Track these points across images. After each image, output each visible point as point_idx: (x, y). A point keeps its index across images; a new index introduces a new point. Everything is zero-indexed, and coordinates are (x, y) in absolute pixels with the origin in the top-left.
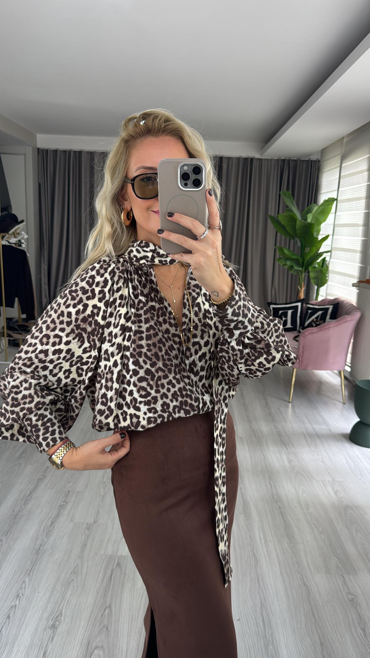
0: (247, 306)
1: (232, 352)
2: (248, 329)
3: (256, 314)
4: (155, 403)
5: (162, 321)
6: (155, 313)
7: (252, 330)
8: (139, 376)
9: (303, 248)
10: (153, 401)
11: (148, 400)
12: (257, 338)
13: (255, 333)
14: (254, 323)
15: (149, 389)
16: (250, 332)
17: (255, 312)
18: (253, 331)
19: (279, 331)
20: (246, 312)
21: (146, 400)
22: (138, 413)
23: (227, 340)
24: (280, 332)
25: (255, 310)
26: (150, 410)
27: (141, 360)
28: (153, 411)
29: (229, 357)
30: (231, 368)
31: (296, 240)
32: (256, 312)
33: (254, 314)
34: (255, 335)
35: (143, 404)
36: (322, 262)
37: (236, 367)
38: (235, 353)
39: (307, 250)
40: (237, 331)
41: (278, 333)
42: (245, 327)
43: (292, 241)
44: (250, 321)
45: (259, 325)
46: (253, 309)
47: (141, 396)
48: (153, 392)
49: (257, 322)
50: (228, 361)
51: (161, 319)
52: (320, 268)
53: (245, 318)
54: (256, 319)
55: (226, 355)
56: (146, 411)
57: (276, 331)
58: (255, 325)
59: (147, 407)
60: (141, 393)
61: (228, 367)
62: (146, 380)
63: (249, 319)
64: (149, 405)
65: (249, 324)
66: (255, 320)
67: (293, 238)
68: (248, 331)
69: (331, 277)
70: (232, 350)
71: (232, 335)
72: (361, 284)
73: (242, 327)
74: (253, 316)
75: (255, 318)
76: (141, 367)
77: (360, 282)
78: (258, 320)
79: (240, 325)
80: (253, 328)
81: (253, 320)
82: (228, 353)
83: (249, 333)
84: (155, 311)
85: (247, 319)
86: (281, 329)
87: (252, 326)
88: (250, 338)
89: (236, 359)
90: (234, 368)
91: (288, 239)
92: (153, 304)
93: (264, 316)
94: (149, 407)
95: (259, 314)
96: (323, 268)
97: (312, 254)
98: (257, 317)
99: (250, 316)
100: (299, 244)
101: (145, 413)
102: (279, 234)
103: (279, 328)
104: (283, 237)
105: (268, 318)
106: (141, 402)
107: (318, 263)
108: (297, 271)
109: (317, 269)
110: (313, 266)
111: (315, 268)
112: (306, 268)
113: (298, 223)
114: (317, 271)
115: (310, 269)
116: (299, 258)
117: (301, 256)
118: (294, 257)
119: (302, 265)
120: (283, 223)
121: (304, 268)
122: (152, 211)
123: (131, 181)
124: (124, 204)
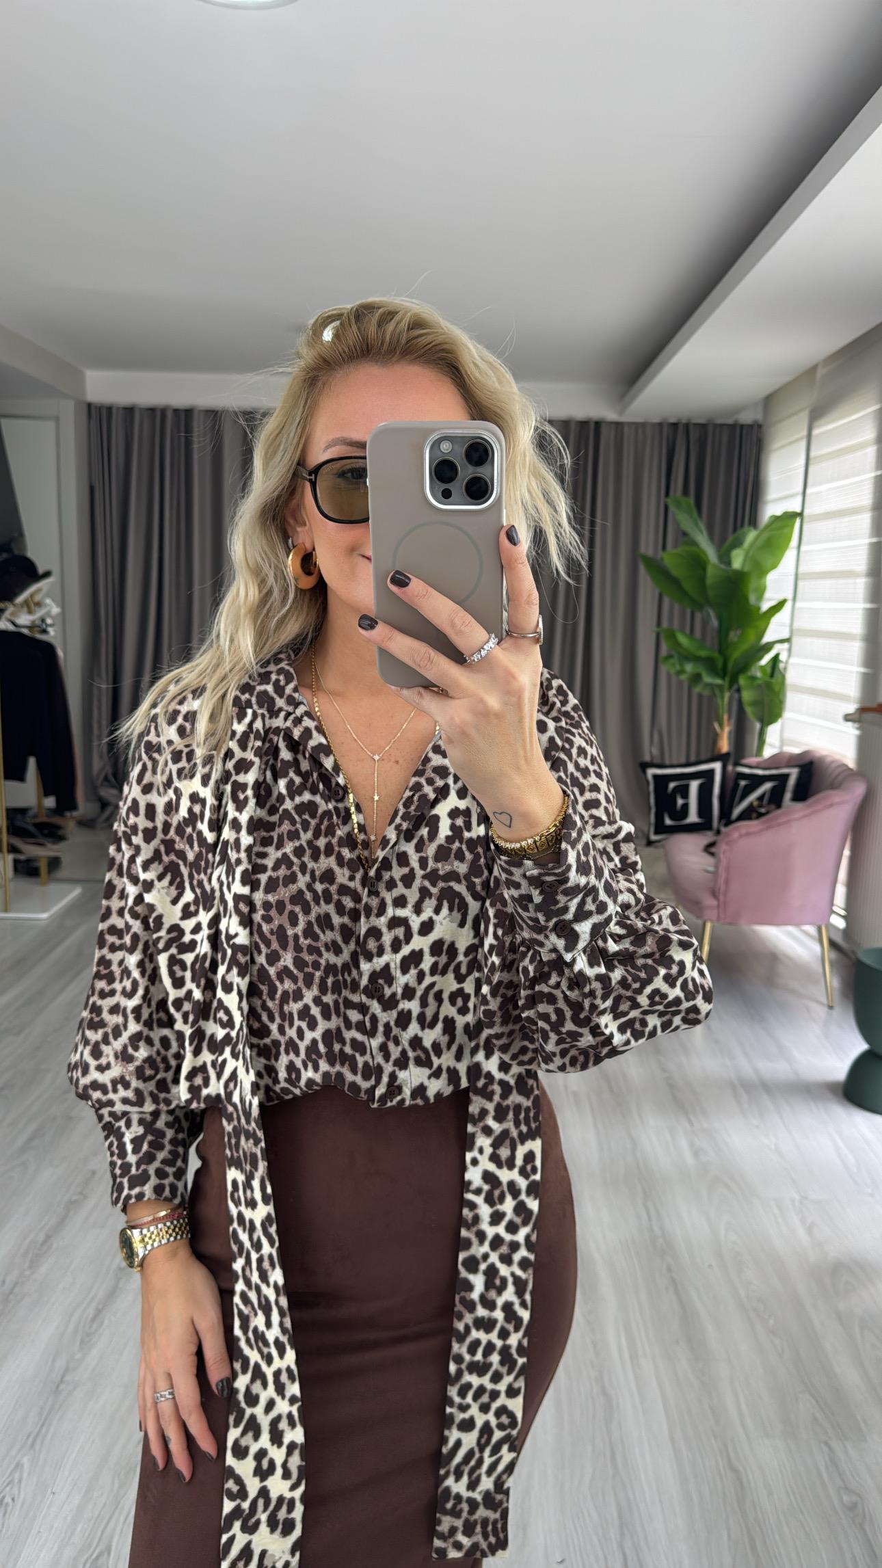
2: (609, 913)
6: (311, 823)
9: (723, 632)
16: (615, 919)
31: (708, 614)
36: (771, 664)
39: (733, 636)
40: (583, 924)
43: (698, 616)
52: (767, 679)
67: (701, 607)
68: (611, 918)
69: (793, 701)
72: (869, 716)
73: (594, 907)
77: (863, 710)
79: (589, 904)
83: (613, 922)
84: (314, 816)
88: (618, 935)
91: (688, 612)
96: (773, 680)
97: (745, 647)
100: (715, 623)
102: (666, 600)
104: (677, 607)
107: (762, 667)
108: (712, 686)
109: (759, 682)
110: (749, 674)
111: (754, 678)
112: (734, 681)
113: (710, 571)
114: (759, 686)
115: (742, 681)
116: (716, 655)
117: (721, 651)
118: (703, 653)
119: (723, 673)
120: (676, 572)
121: (727, 679)
122: (364, 556)
123: (310, 474)
124: (297, 532)
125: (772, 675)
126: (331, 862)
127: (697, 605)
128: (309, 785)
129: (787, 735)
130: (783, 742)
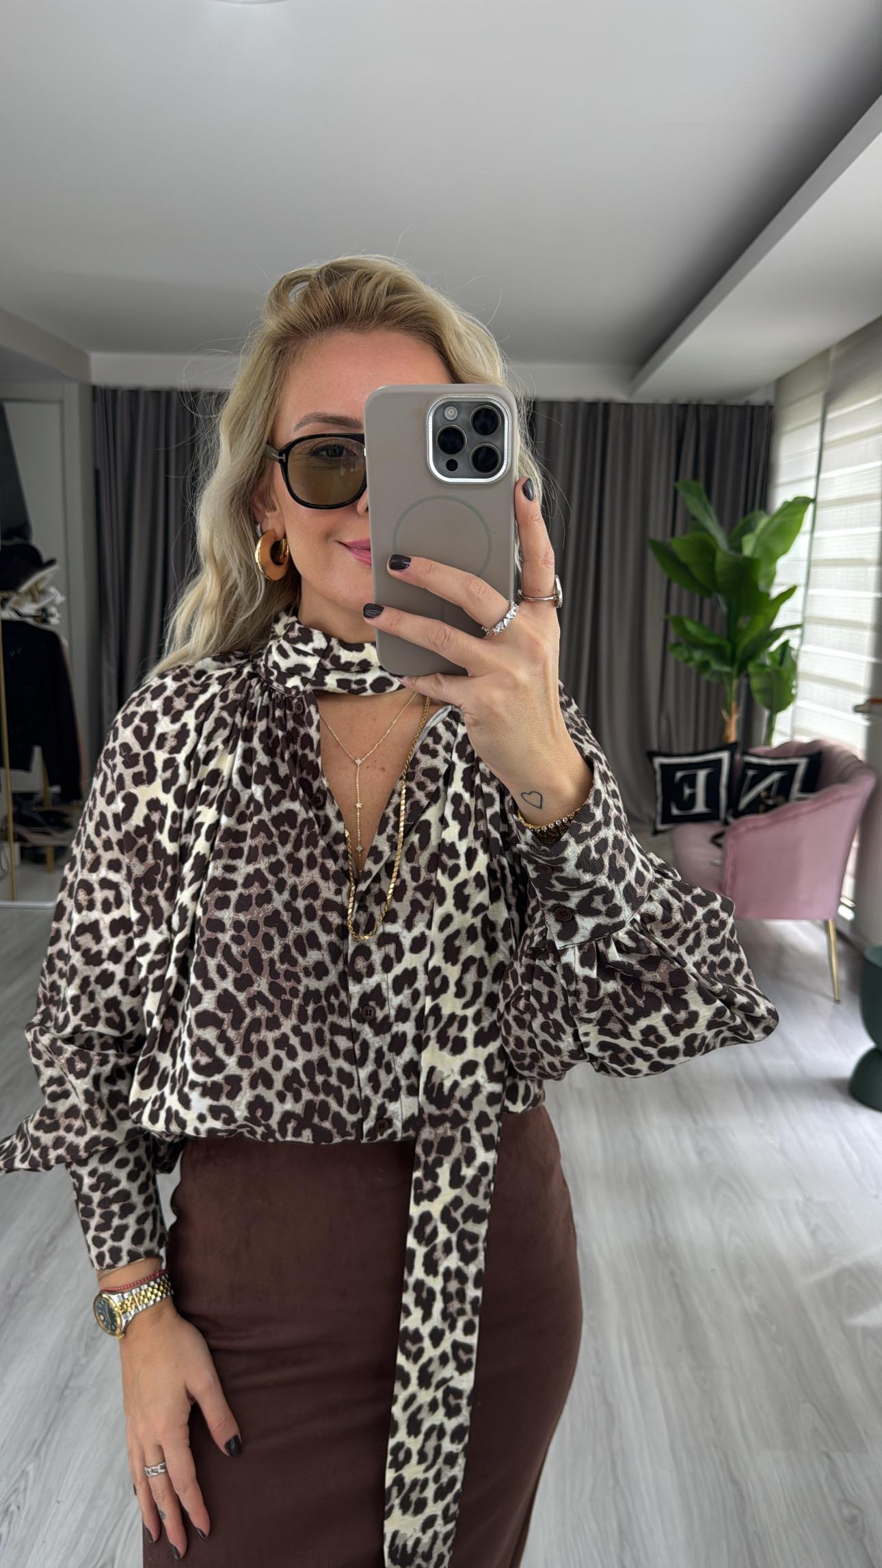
0: (625, 847)
1: (563, 981)
2: (621, 918)
3: (650, 876)
4: (232, 1096)
5: (304, 860)
6: (293, 833)
7: (634, 921)
8: (200, 1008)
9: (732, 619)
10: (227, 1088)
11: (214, 1083)
12: (649, 950)
13: (641, 932)
14: (641, 900)
15: (220, 1052)
16: (628, 927)
17: (648, 870)
18: (636, 925)
19: (722, 933)
20: (621, 862)
21: (209, 1080)
22: (183, 1113)
23: (552, 943)
24: (724, 936)
25: (648, 863)
26: (215, 1112)
27: (212, 963)
28: (223, 1115)
29: (552, 996)
30: (552, 1030)
31: (718, 601)
32: (650, 867)
33: (645, 873)
34: (643, 940)
35: (198, 1090)
36: (780, 651)
37: (569, 1030)
38: (573, 987)
39: (742, 623)
40: (586, 919)
41: (718, 940)
42: (614, 911)
43: (707, 602)
44: (629, 893)
45: (655, 908)
46: (643, 858)
47: (197, 1068)
48: (231, 1062)
49: (651, 899)
50: (547, 1008)
51: (303, 854)
52: (776, 666)
53: (617, 883)
54: (649, 891)
55: (544, 990)
56: (205, 1112)
57: (712, 933)
58: (646, 907)
59: (208, 1101)
60: (198, 1057)
61: (545, 1027)
62: (218, 1023)
63: (629, 885)
64: (217, 1098)
65: (627, 902)
66: (646, 893)
67: (709, 593)
68: (621, 925)
69: (803, 688)
70: (564, 976)
71: (569, 930)
73: (603, 908)
74: (640, 878)
75: (646, 886)
76: (209, 985)
78: (656, 895)
79: (598, 903)
80: (638, 918)
81: (639, 890)
82: (550, 981)
83: (625, 929)
84: (293, 827)
85: (622, 885)
86: (729, 926)
87: (635, 908)
88: (626, 946)
89: (575, 1006)
90: (564, 1032)
91: (697, 598)
92: (296, 806)
93: (675, 883)
94: (215, 1103)
95: (658, 876)
96: (784, 666)
97: (754, 633)
98: (653, 886)
99: (631, 876)
100: (724, 608)
101: (202, 1118)
103: (723, 924)
104: (686, 593)
105: (688, 891)
106: (193, 1085)
107: (771, 653)
108: (720, 674)
109: (768, 670)
110: (758, 661)
111: (763, 666)
112: (742, 670)
113: (720, 557)
114: (769, 675)
115: (751, 668)
116: (725, 643)
117: (729, 639)
118: (712, 641)
119: (731, 661)
120: (684, 557)
121: (736, 666)
122: (340, 543)
123: (280, 454)
124: (266, 517)
125: (781, 662)
126: (315, 875)
127: (707, 591)
128: (288, 792)
129: (798, 724)
130: (794, 731)
